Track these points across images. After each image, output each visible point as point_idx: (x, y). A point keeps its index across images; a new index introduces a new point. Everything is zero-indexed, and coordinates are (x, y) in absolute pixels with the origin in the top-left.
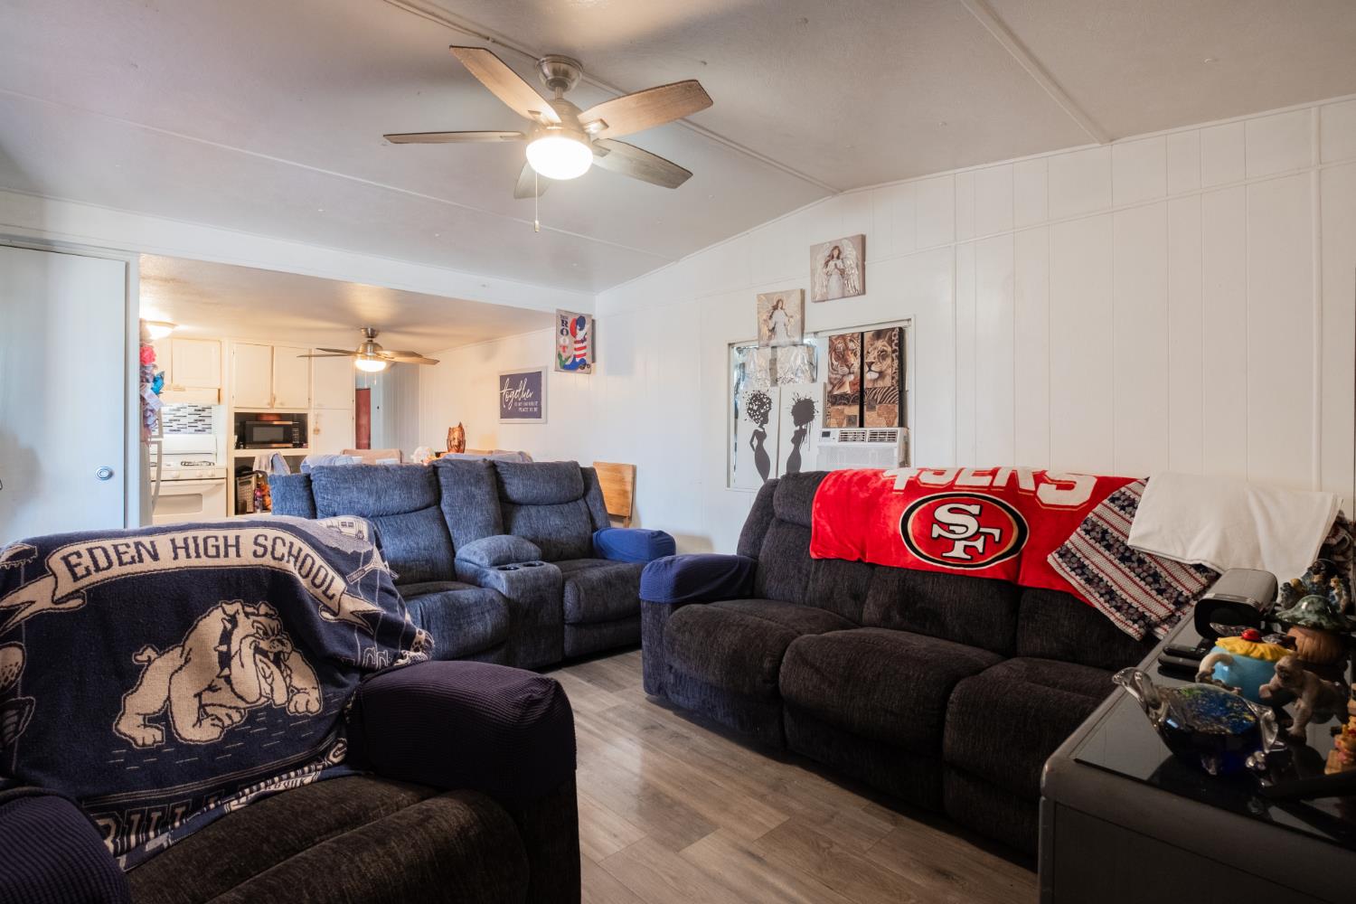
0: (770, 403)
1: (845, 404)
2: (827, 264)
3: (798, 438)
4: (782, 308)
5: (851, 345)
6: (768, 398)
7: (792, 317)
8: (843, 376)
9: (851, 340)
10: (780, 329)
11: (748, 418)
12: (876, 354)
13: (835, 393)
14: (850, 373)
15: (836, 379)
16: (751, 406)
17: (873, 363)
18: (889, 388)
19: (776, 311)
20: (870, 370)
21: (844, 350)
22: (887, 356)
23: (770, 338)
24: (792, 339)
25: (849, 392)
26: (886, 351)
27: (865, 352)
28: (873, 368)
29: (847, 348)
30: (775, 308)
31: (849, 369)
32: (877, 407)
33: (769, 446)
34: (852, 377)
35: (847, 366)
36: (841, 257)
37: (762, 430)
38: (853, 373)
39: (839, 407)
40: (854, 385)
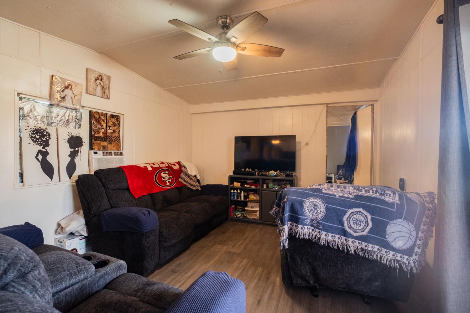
0: (49, 135)
1: (100, 141)
2: (96, 80)
3: (73, 155)
4: (71, 89)
5: (102, 117)
6: (47, 133)
7: (76, 96)
8: (99, 129)
9: (102, 115)
10: (68, 99)
11: (32, 143)
12: (112, 123)
13: (96, 135)
14: (102, 129)
15: (96, 130)
16: (33, 136)
17: (110, 126)
18: (117, 137)
19: (67, 89)
20: (110, 129)
21: (99, 118)
22: (116, 125)
23: (60, 101)
24: (75, 107)
25: (102, 136)
26: (116, 123)
27: (107, 122)
28: (111, 128)
29: (100, 118)
30: (67, 87)
31: (102, 126)
32: (113, 143)
33: (52, 159)
34: (103, 130)
35: (101, 125)
36: (102, 80)
37: (44, 150)
38: (104, 129)
39: (99, 142)
40: (104, 133)
